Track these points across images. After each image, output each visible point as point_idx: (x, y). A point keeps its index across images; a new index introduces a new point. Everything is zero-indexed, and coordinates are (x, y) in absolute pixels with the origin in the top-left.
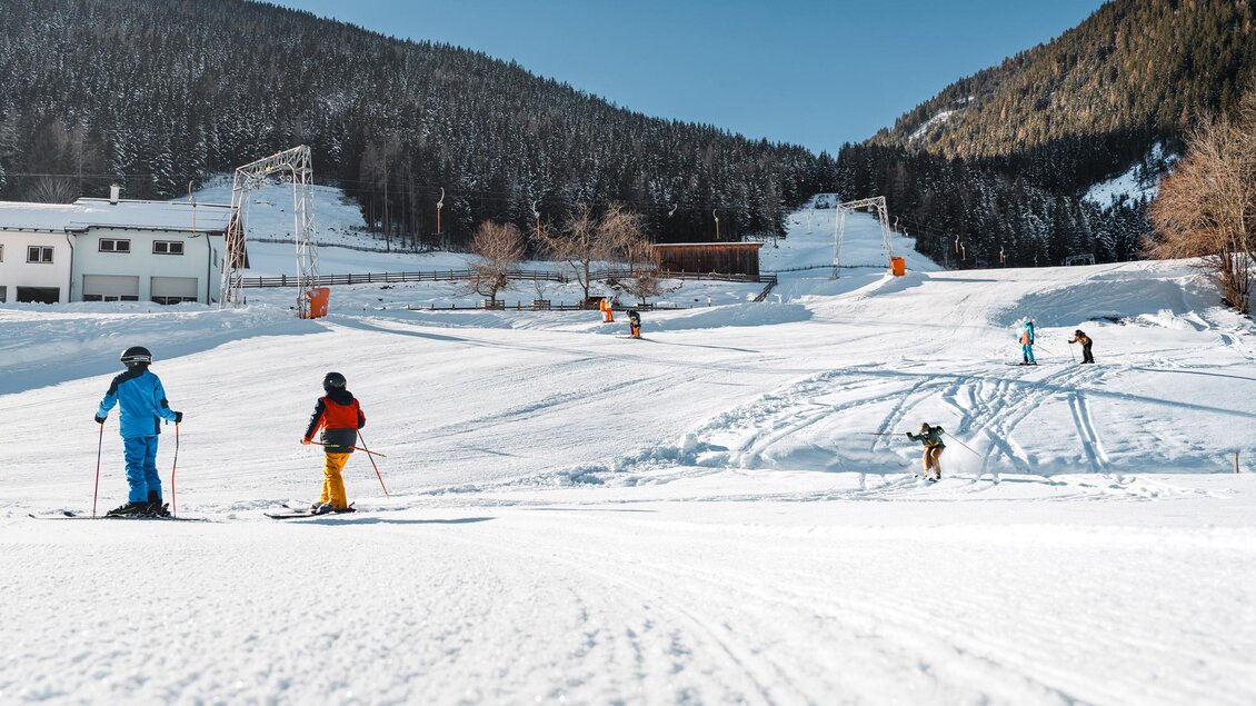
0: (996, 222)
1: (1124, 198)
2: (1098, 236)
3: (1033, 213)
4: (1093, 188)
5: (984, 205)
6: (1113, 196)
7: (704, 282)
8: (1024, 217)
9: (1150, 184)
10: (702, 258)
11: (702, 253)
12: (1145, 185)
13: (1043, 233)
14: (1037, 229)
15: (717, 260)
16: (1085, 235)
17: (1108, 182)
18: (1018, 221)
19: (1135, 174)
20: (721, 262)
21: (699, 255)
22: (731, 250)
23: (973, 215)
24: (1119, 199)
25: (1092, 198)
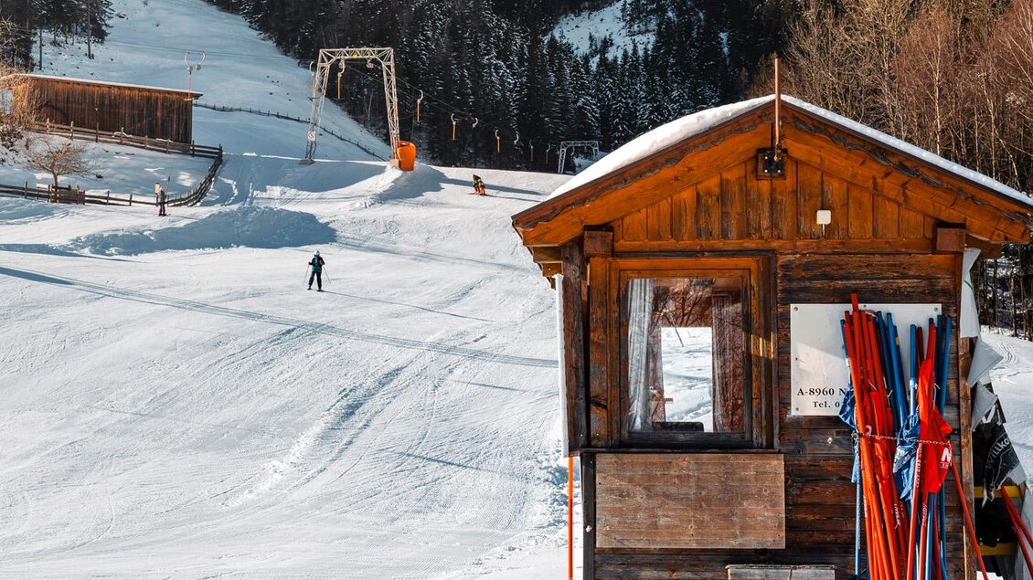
0: (447, 64)
1: (607, 43)
2: (580, 103)
3: (498, 58)
4: (563, 21)
5: (430, 34)
6: (591, 38)
7: (107, 146)
8: (485, 62)
9: (643, 28)
10: (102, 105)
11: (103, 96)
12: (635, 28)
13: (510, 91)
14: (502, 84)
15: (125, 111)
16: (566, 102)
17: (585, 14)
18: (477, 69)
19: (623, 10)
20: (133, 116)
21: (97, 101)
22: (149, 99)
23: (413, 49)
24: (599, 45)
25: (562, 37)
